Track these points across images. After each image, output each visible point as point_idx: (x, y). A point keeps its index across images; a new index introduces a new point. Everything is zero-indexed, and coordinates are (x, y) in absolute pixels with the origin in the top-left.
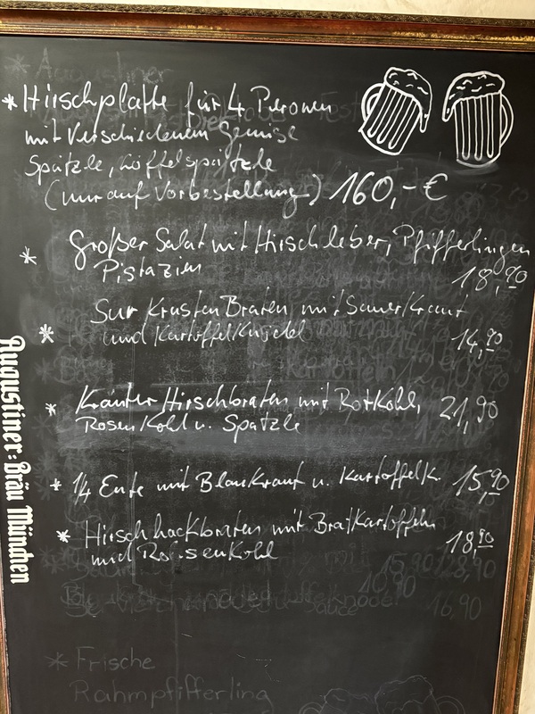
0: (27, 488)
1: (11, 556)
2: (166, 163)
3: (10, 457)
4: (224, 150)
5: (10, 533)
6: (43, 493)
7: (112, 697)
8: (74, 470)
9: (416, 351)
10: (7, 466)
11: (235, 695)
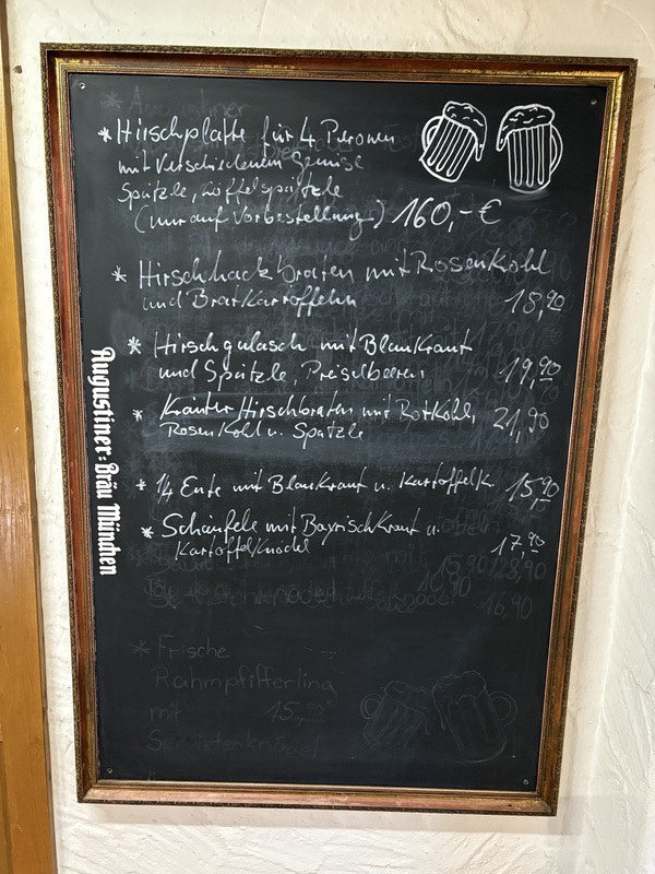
0: (115, 487)
1: (100, 549)
2: (244, 189)
3: (100, 459)
4: (296, 178)
5: (100, 529)
6: (129, 492)
7: (189, 684)
8: (158, 471)
9: (472, 365)
10: (97, 466)
11: (302, 684)
